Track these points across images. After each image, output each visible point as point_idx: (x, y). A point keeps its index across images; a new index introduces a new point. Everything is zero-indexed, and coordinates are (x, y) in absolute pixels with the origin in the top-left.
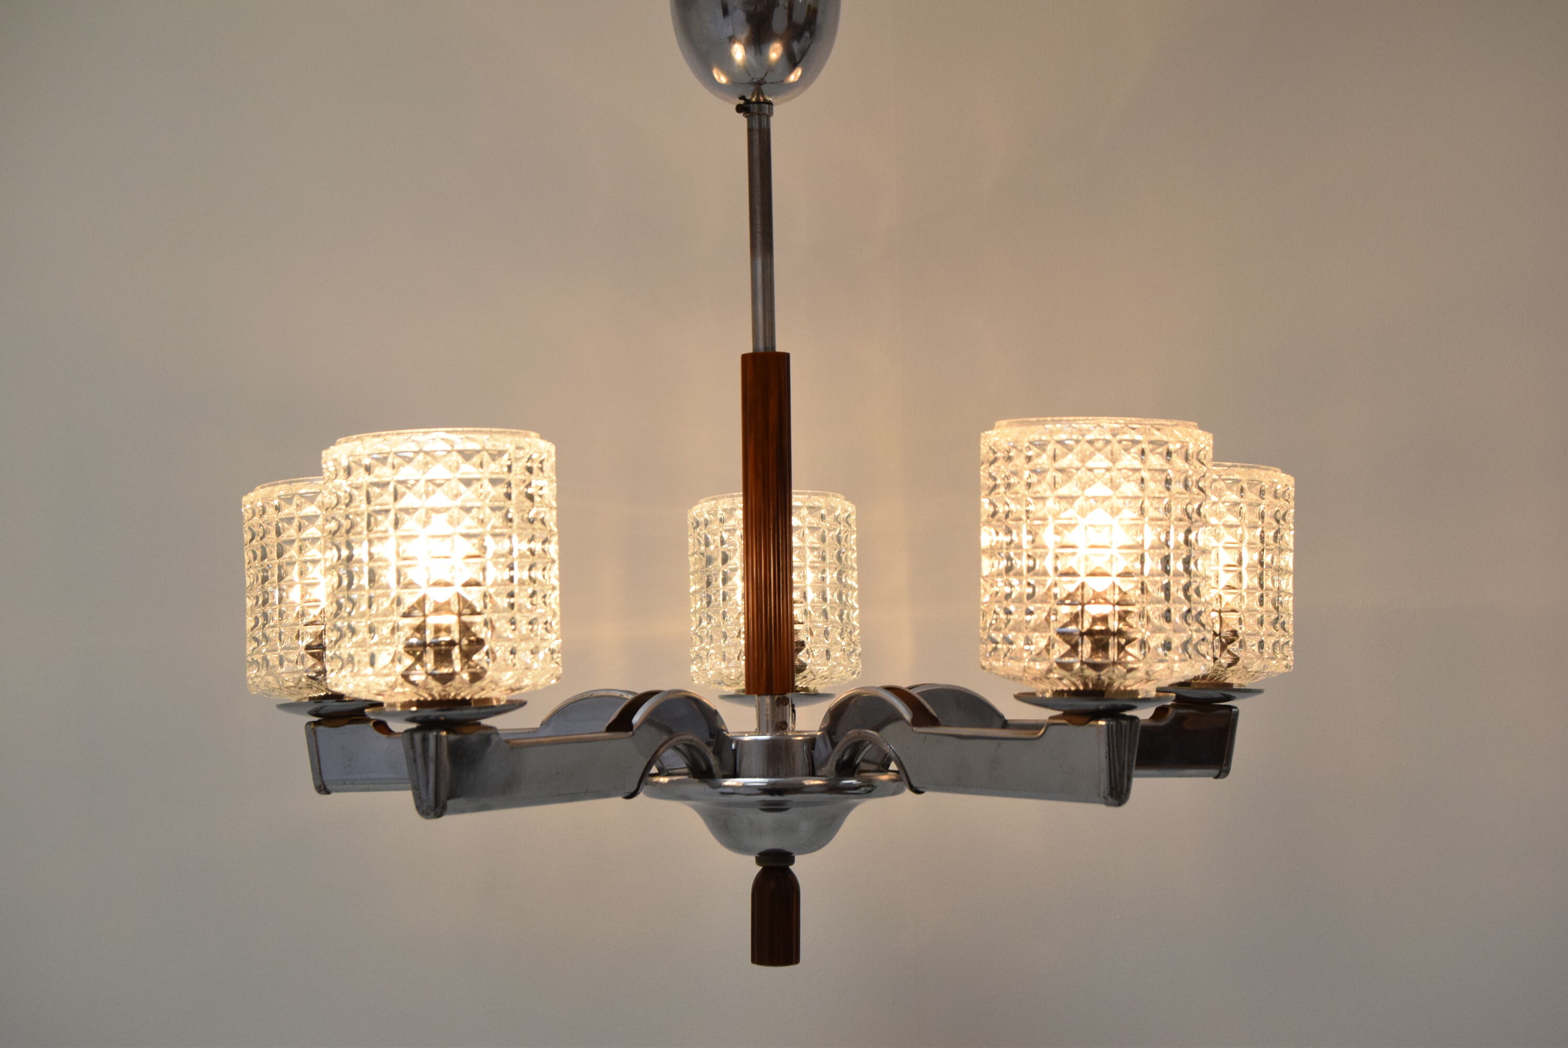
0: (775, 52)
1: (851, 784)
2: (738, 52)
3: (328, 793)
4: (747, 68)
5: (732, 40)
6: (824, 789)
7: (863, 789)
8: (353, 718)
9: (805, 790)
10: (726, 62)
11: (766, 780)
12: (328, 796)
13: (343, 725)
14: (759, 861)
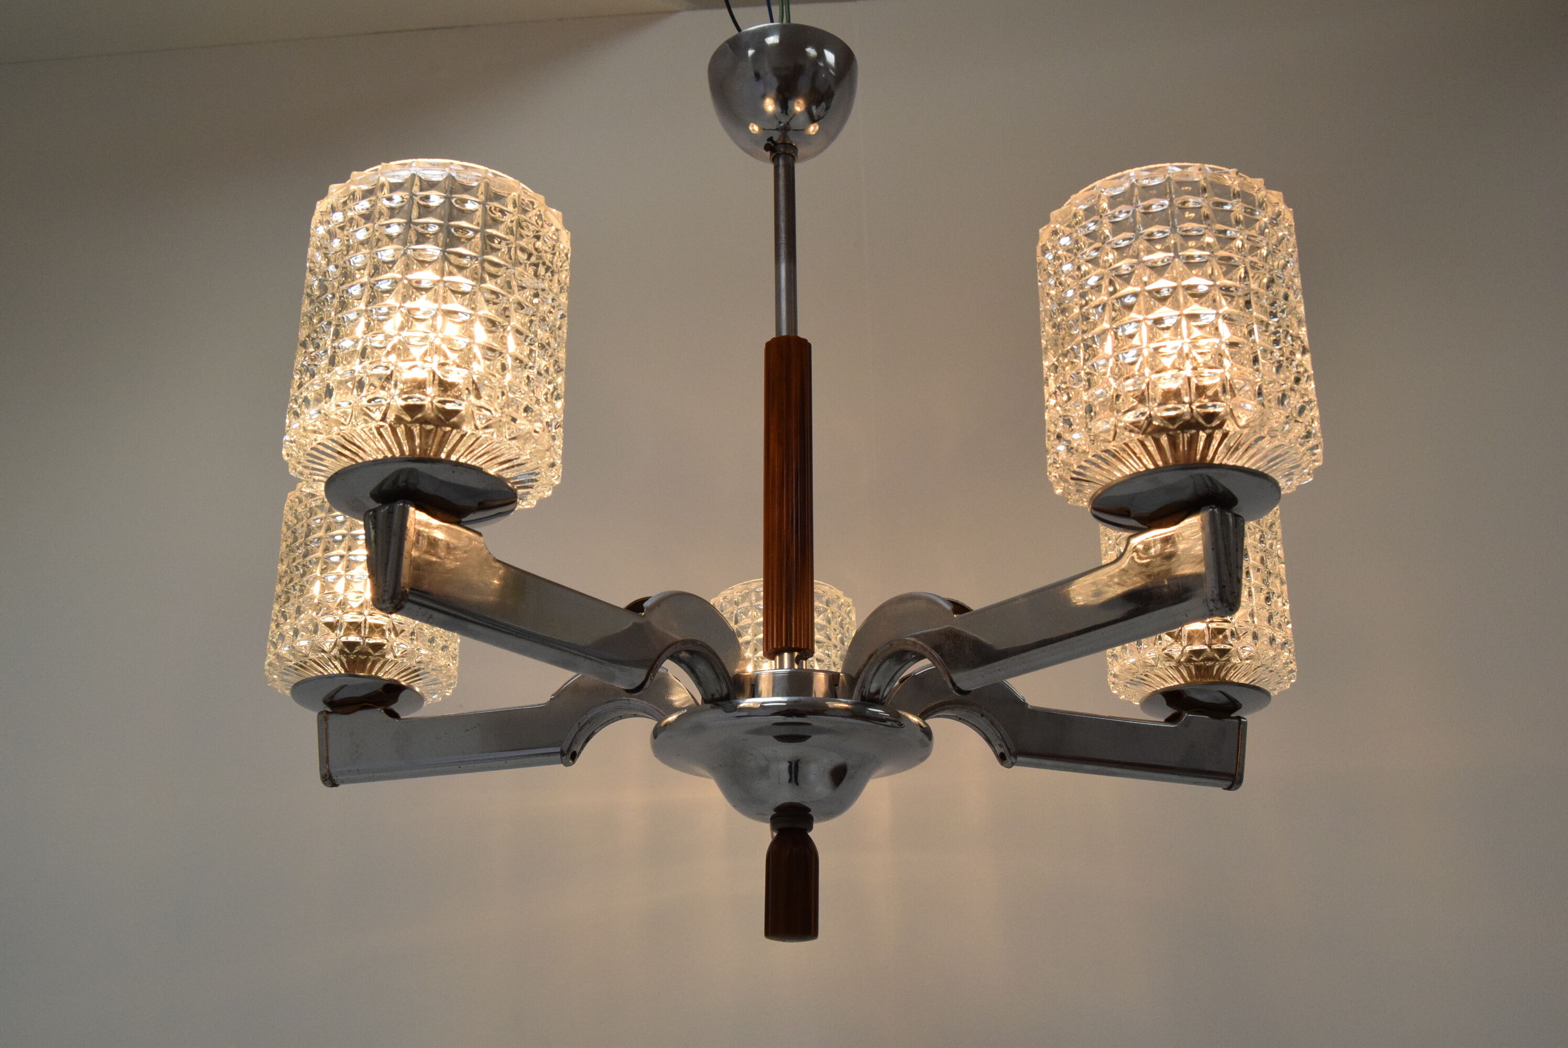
0: (799, 107)
1: (877, 712)
2: (770, 105)
3: (334, 784)
4: (774, 116)
5: (764, 97)
6: (848, 714)
7: (889, 723)
8: (365, 704)
9: (826, 712)
10: (759, 114)
11: (785, 699)
12: (334, 788)
13: (354, 711)
14: (774, 821)
